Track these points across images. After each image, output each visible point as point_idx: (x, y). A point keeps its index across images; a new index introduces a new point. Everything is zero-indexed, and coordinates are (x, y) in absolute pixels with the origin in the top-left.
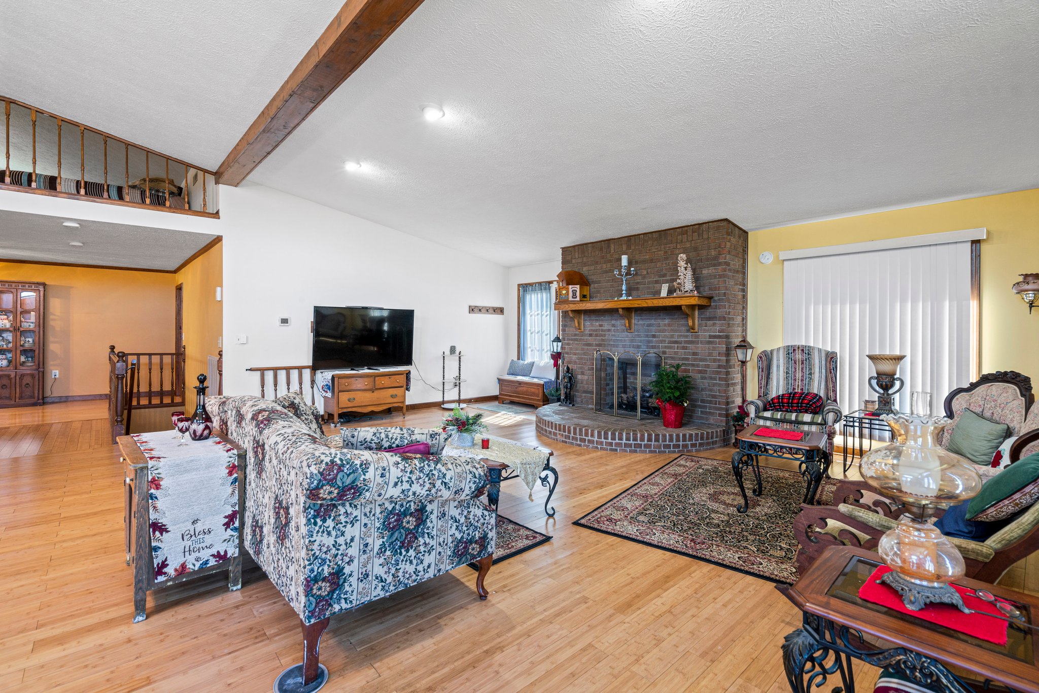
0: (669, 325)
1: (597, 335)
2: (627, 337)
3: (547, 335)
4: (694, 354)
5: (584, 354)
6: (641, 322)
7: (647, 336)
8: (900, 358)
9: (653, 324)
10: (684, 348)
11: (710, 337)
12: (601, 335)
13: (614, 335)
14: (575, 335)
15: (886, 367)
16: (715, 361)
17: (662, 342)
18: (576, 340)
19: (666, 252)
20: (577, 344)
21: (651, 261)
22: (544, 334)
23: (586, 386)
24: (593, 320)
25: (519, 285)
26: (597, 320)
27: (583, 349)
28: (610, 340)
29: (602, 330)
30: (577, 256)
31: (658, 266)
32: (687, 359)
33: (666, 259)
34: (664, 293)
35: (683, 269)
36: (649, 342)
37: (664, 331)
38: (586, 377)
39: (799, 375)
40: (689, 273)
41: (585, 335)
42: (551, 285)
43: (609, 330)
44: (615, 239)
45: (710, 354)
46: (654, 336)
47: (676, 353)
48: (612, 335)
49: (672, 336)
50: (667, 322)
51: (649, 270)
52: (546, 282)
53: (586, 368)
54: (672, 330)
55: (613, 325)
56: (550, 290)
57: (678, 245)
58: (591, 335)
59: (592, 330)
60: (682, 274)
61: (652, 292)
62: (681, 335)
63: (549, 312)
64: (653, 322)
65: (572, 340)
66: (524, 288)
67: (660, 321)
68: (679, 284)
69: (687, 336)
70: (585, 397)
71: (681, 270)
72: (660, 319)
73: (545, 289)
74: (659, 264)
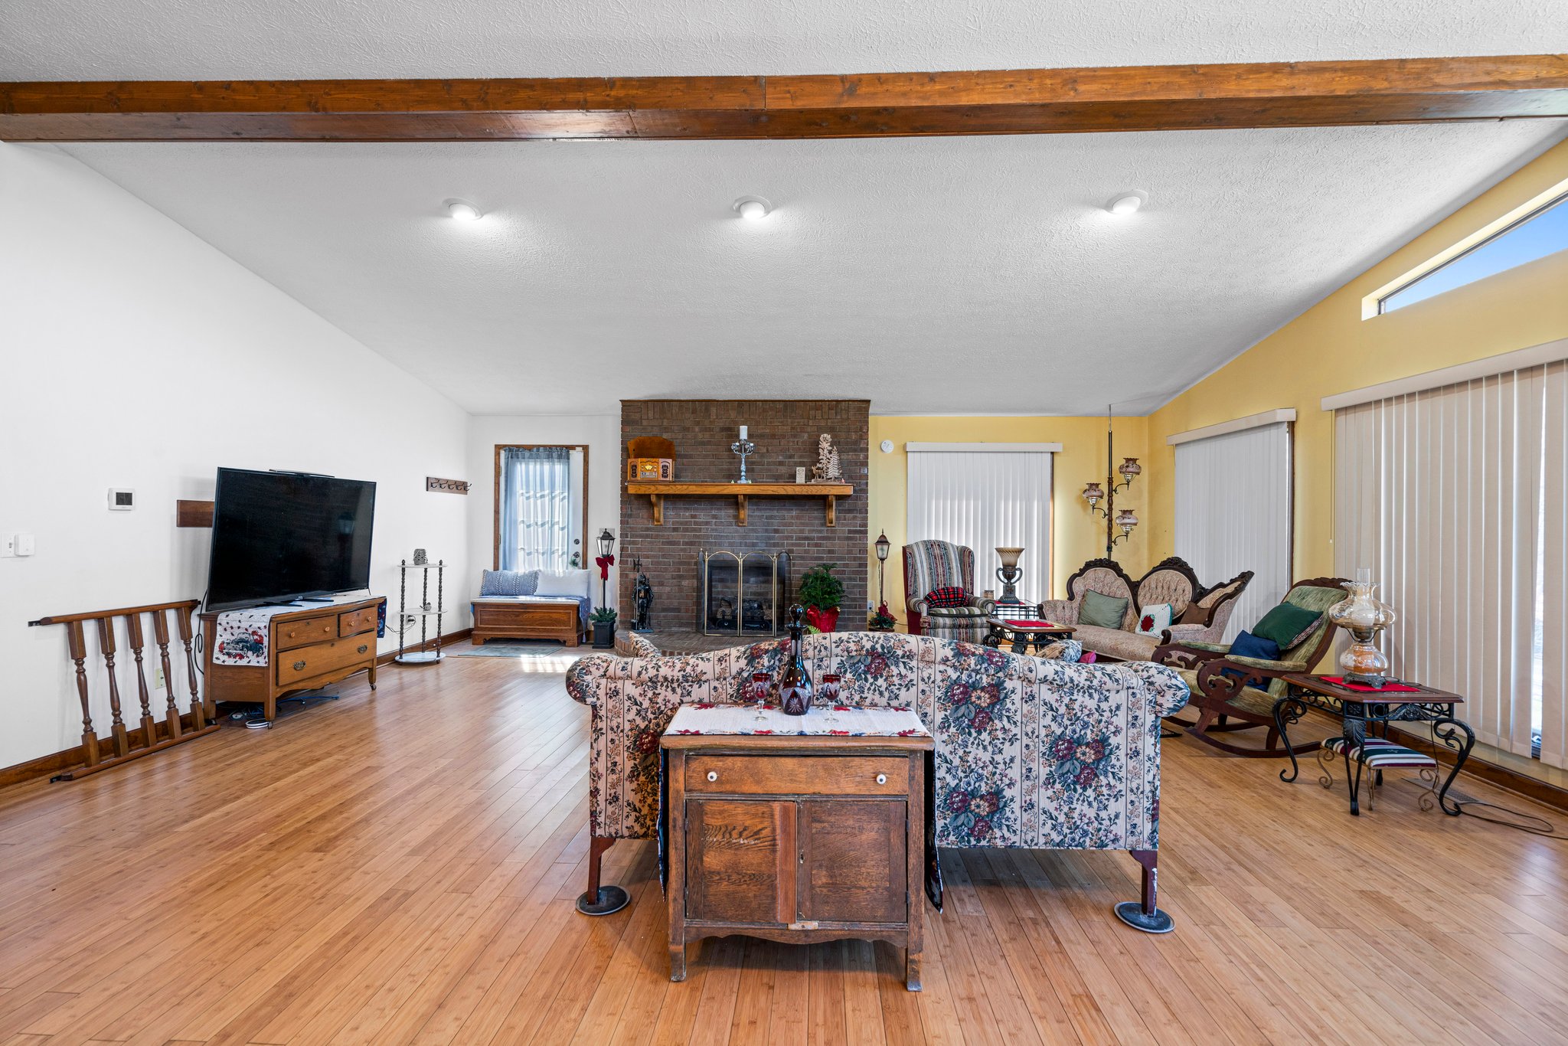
0: (798, 518)
1: (686, 530)
2: (737, 532)
3: (563, 529)
4: (830, 552)
5: (664, 556)
6: (757, 513)
7: (766, 531)
8: (1020, 551)
9: (775, 516)
10: (816, 545)
11: (850, 532)
12: (694, 530)
13: (716, 530)
14: (648, 529)
15: (1010, 559)
16: (855, 559)
17: (787, 538)
18: (647, 536)
19: (793, 428)
20: (650, 542)
21: (773, 436)
22: (556, 527)
23: (666, 601)
24: (680, 509)
25: (498, 448)
26: (688, 509)
27: (660, 550)
28: (708, 537)
29: (696, 523)
30: (651, 415)
31: (782, 444)
32: (821, 558)
33: (795, 436)
34: (801, 478)
35: (826, 451)
36: (769, 538)
37: (790, 524)
38: (667, 589)
39: (940, 570)
40: (835, 458)
41: (665, 529)
42: (571, 452)
43: (707, 523)
44: (718, 401)
45: (850, 552)
46: (776, 531)
47: (806, 551)
48: (713, 530)
49: (802, 531)
50: (794, 513)
51: (770, 448)
52: (562, 447)
53: (668, 575)
54: (803, 524)
55: (715, 517)
56: (568, 459)
57: (811, 421)
58: (675, 530)
59: (678, 522)
60: (824, 458)
61: (774, 476)
62: (814, 530)
63: (566, 494)
64: (775, 513)
65: (641, 536)
66: (515, 452)
67: (786, 513)
68: (818, 469)
69: (820, 531)
70: (664, 616)
71: (824, 454)
72: (785, 510)
73: (560, 457)
74: (783, 442)
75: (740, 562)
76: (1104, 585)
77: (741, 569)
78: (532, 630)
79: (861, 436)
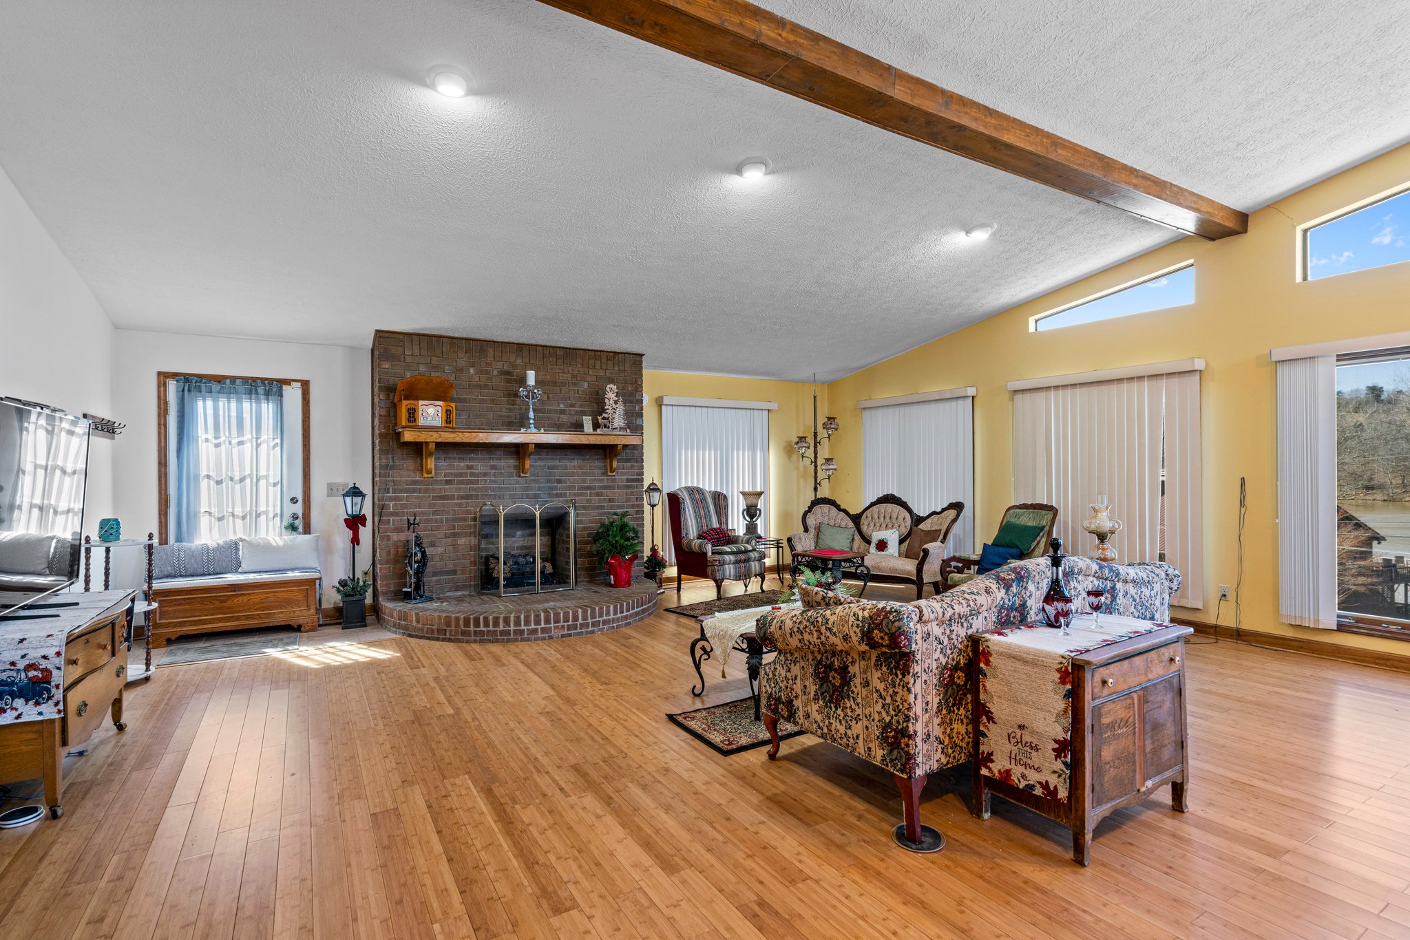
0: (580, 467)
1: (462, 482)
2: (518, 483)
3: (275, 485)
4: (610, 500)
5: (434, 513)
6: (540, 463)
7: (549, 481)
8: (760, 494)
9: (559, 466)
10: (598, 494)
11: (628, 480)
12: (471, 482)
13: (495, 482)
14: (415, 483)
15: (752, 500)
16: (633, 507)
17: (572, 488)
18: (414, 491)
19: (573, 377)
20: (418, 498)
21: (554, 383)
22: (263, 483)
23: (438, 564)
24: (454, 459)
25: (163, 377)
26: (462, 459)
27: (430, 506)
28: (487, 489)
29: (472, 475)
30: (416, 351)
31: (563, 392)
32: (602, 507)
33: (576, 384)
34: (588, 427)
35: (612, 402)
36: (553, 488)
37: (573, 474)
38: (440, 550)
39: (702, 513)
40: (620, 408)
41: (437, 482)
42: (285, 387)
43: (485, 474)
44: (495, 342)
45: (628, 500)
46: (559, 481)
47: (588, 501)
48: (491, 481)
49: (584, 481)
50: (576, 463)
51: (551, 396)
52: (271, 381)
53: (441, 534)
54: (585, 474)
55: (493, 467)
56: (281, 396)
57: (590, 371)
58: (448, 482)
59: (452, 474)
60: (610, 408)
61: (556, 424)
62: (594, 480)
63: (278, 441)
64: (557, 463)
65: (406, 491)
66: (195, 383)
67: (567, 463)
68: (604, 418)
69: (601, 481)
70: (437, 581)
71: (609, 404)
72: (569, 459)
73: (268, 394)
74: (564, 390)
75: (538, 514)
76: (829, 519)
77: (538, 522)
78: (248, 617)
79: (636, 388)
